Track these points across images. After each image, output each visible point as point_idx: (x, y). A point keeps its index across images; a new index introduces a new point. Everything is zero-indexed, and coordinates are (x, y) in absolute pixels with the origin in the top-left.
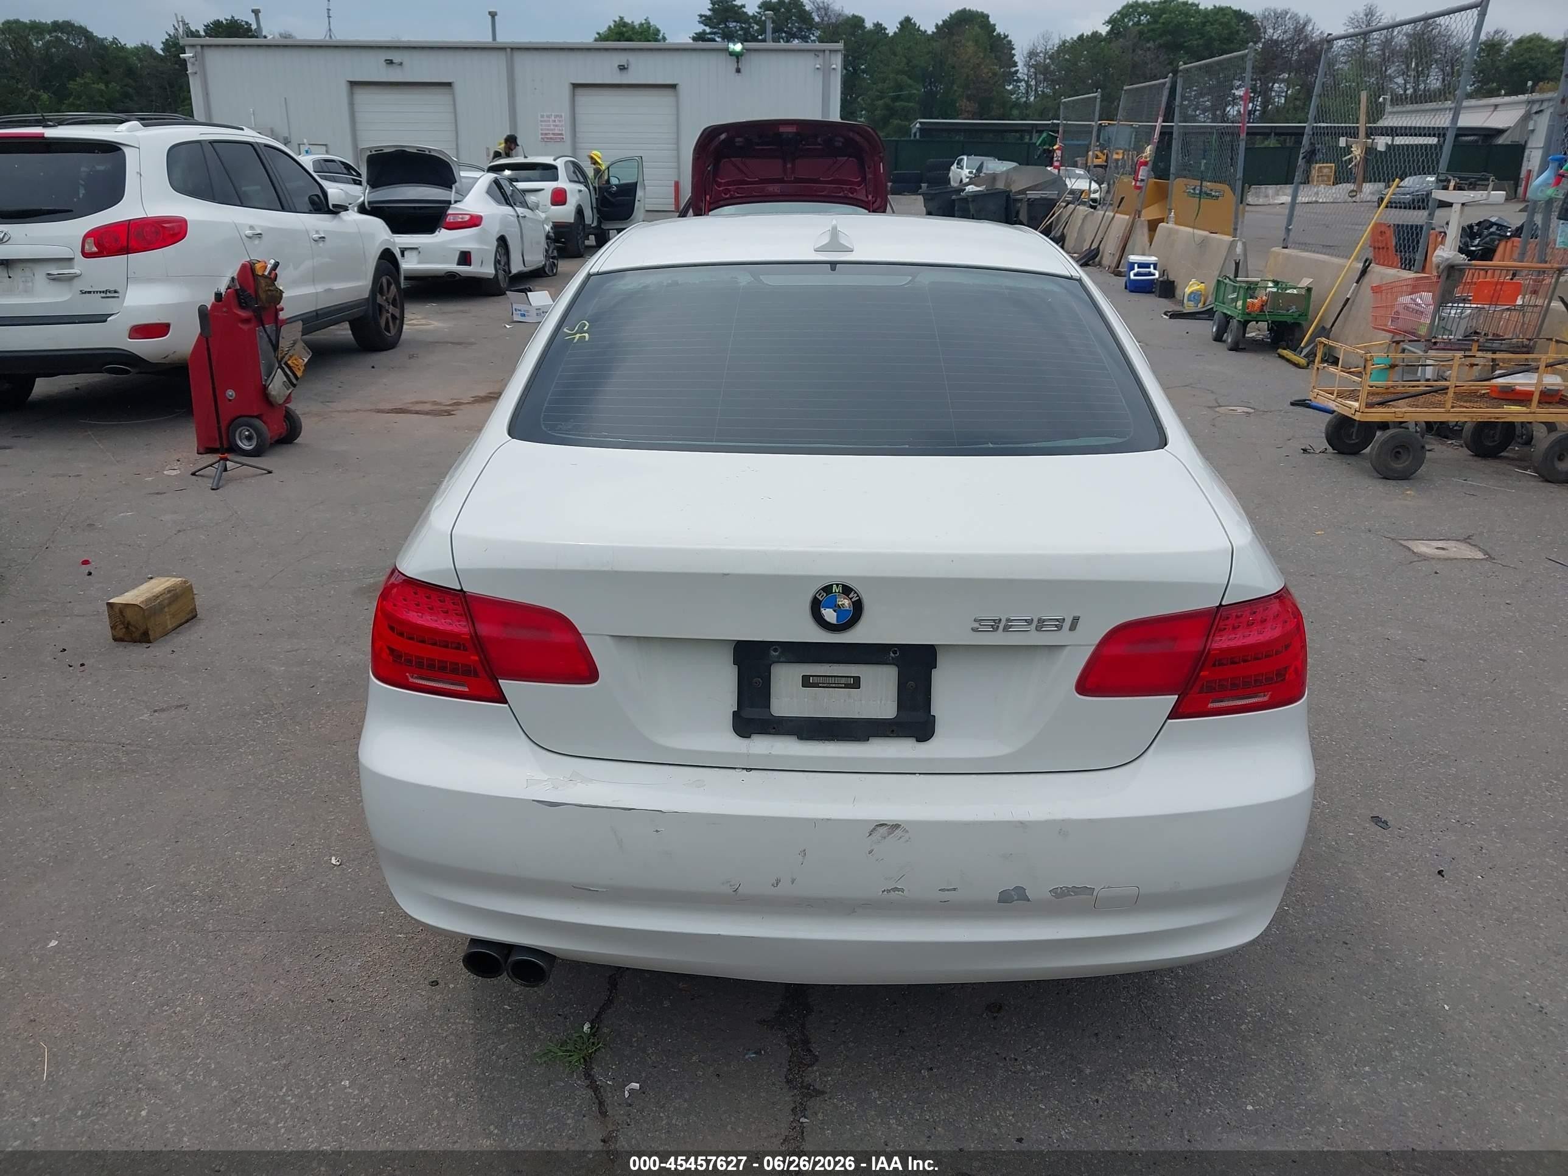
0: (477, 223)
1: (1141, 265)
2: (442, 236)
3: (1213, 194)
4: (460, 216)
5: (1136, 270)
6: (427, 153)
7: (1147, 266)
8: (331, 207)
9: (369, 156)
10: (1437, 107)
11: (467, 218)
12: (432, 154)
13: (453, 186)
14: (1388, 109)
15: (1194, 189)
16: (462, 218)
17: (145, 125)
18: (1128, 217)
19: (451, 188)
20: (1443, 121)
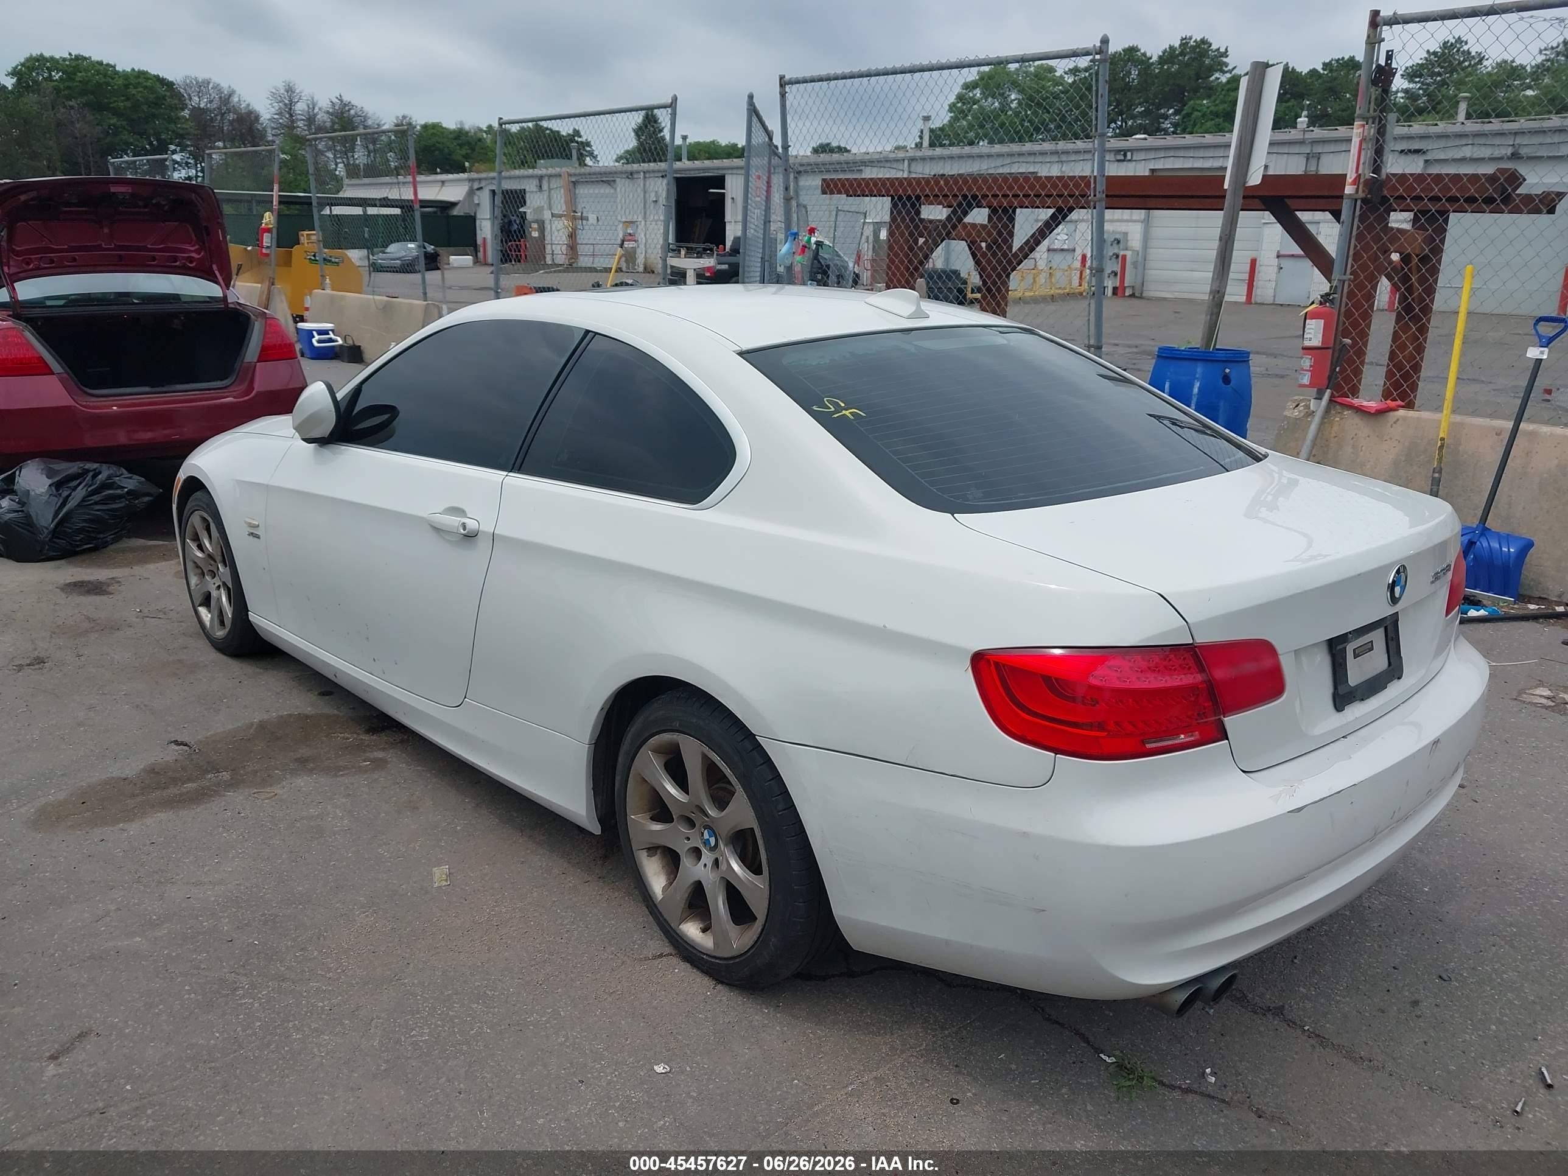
1: (320, 332)
3: (333, 260)
5: (317, 337)
7: (326, 332)
10: (390, 181)
14: (346, 181)
15: (314, 256)
18: (259, 285)
20: (407, 194)
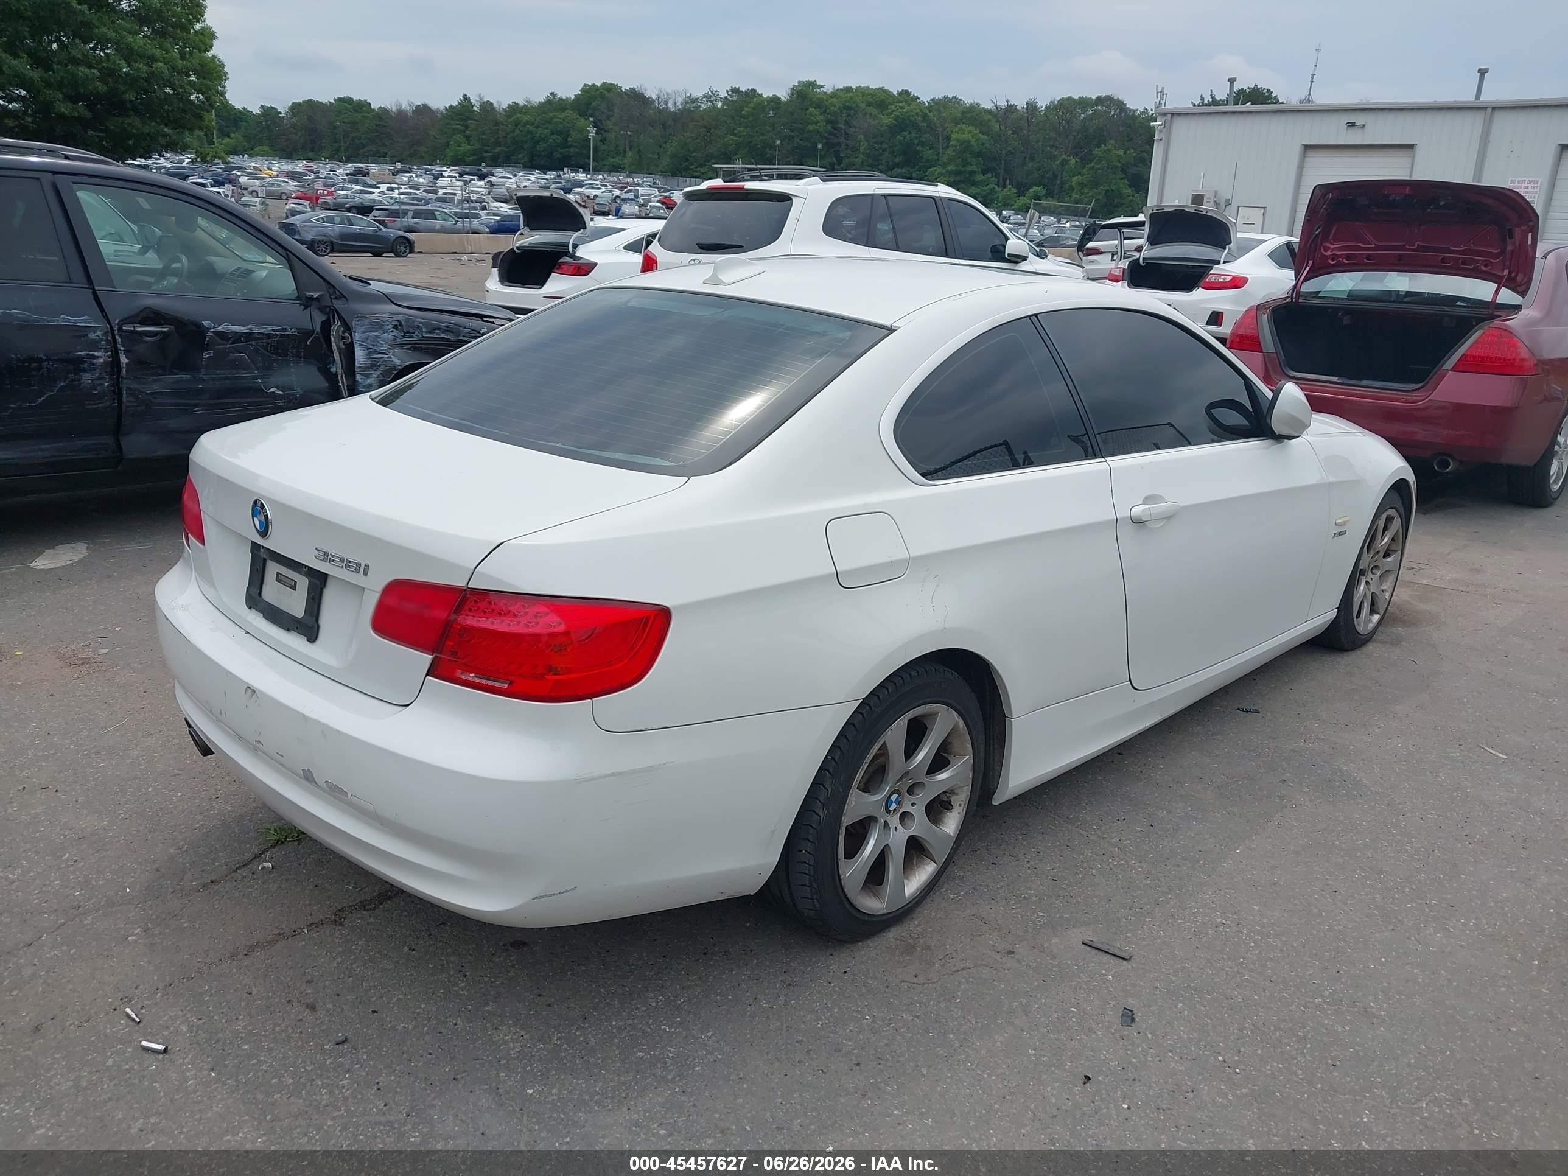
0: (1239, 284)
2: (1199, 294)
4: (1223, 277)
6: (1204, 213)
8: (1006, 256)
9: (1151, 214)
11: (1229, 279)
12: (1208, 214)
13: (1227, 247)
16: (1224, 279)
17: (823, 181)
19: (1225, 248)
